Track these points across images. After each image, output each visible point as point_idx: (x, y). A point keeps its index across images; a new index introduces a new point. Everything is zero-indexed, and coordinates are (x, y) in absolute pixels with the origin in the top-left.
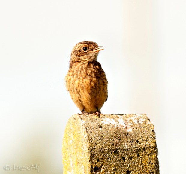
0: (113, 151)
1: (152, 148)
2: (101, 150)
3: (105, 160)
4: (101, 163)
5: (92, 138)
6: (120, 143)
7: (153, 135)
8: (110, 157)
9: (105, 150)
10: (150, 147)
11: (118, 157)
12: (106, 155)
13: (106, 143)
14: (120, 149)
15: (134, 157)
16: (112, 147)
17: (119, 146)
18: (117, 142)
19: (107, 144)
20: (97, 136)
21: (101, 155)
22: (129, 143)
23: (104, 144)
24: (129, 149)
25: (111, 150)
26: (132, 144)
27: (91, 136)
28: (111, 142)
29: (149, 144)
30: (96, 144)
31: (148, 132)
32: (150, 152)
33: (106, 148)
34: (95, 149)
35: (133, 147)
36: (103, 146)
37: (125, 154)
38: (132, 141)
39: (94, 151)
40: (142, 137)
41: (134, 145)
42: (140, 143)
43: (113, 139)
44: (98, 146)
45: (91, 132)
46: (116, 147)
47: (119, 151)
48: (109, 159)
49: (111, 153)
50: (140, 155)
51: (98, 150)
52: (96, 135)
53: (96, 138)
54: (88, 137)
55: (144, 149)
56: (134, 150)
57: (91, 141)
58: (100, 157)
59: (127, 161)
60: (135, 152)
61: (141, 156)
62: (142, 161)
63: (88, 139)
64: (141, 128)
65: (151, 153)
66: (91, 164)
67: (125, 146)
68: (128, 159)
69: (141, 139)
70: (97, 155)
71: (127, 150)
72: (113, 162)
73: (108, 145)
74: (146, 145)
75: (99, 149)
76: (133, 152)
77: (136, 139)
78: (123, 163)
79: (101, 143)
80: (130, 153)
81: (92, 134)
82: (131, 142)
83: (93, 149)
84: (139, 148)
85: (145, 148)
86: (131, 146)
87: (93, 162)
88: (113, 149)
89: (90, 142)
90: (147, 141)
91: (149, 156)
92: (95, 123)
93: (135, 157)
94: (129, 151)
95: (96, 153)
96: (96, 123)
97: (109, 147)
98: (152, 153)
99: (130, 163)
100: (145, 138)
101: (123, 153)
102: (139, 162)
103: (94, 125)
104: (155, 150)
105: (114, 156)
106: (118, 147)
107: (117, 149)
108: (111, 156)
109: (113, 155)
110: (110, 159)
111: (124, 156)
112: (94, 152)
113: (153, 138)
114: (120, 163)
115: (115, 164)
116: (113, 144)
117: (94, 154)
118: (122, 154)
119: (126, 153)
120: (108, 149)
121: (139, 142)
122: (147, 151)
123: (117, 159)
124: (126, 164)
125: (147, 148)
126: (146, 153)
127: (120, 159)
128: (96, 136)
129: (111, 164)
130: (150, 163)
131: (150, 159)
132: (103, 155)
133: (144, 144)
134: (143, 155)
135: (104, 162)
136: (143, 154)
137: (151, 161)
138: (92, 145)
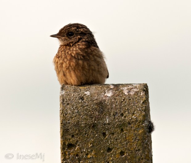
0: (91, 125)
1: (139, 122)
2: (76, 125)
3: (81, 135)
4: (76, 139)
5: (67, 111)
6: (101, 117)
7: (142, 107)
8: (87, 132)
9: (81, 124)
10: (137, 121)
11: (97, 133)
12: (83, 130)
13: (84, 116)
14: (100, 123)
15: (116, 133)
16: (90, 121)
17: (99, 120)
18: (96, 115)
19: (84, 118)
20: (74, 109)
21: (76, 130)
22: (111, 117)
23: (80, 118)
24: (111, 123)
25: (88, 124)
26: (115, 118)
27: (67, 109)
28: (89, 116)
29: (135, 118)
30: (71, 117)
31: (137, 104)
32: (136, 126)
33: (82, 122)
34: (69, 123)
35: (116, 121)
36: (79, 120)
37: (106, 129)
38: (116, 115)
39: (68, 125)
40: (128, 109)
41: (117, 118)
42: (125, 117)
43: (93, 112)
44: (73, 120)
45: (68, 104)
46: (95, 121)
47: (98, 126)
48: (86, 134)
49: (89, 128)
50: (124, 130)
51: (72, 125)
52: (73, 107)
53: (73, 110)
54: (63, 110)
55: (129, 123)
56: (116, 124)
57: (66, 114)
58: (75, 132)
59: (108, 137)
60: (118, 127)
61: (125, 132)
62: (126, 137)
63: (62, 112)
64: (130, 100)
65: (137, 128)
66: (63, 140)
67: (106, 120)
68: (109, 135)
69: (127, 112)
70: (71, 130)
71: (109, 124)
72: (91, 138)
73: (86, 119)
74: (132, 119)
75: (74, 123)
76: (115, 127)
77: (121, 112)
78: (103, 139)
79: (77, 117)
80: (111, 128)
81: (68, 106)
82: (114, 115)
83: (67, 123)
84: (122, 123)
85: (131, 122)
86: (113, 120)
87: (66, 138)
88: (91, 123)
89: (64, 115)
90: (134, 114)
91: (135, 131)
92: (77, 94)
93: (118, 133)
94: (110, 125)
95: (70, 128)
96: (79, 93)
97: (86, 121)
98: (139, 127)
99: (112, 140)
100: (132, 111)
101: (103, 127)
102: (122, 138)
103: (74, 96)
104: (142, 124)
105: (91, 132)
106: (97, 122)
107: (96, 123)
108: (89, 131)
109: (91, 130)
110: (88, 135)
111: (104, 131)
112: (68, 127)
113: (142, 111)
114: (100, 139)
115: (93, 140)
116: (92, 118)
117: (68, 129)
118: (101, 130)
119: (107, 127)
120: (86, 123)
121: (124, 115)
122: (132, 125)
123: (95, 135)
124: (107, 140)
125: (133, 122)
126: (132, 127)
127: (100, 135)
128: (72, 109)
129: (88, 140)
130: (136, 139)
131: (135, 135)
132: (79, 130)
133: (129, 118)
134: (127, 130)
135: (79, 138)
136: (128, 128)
137: (137, 137)
138: (65, 119)
